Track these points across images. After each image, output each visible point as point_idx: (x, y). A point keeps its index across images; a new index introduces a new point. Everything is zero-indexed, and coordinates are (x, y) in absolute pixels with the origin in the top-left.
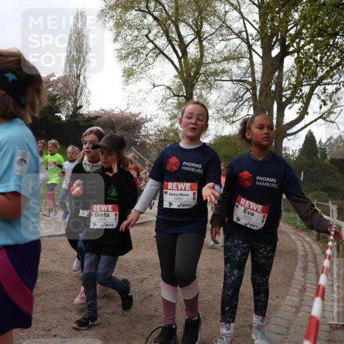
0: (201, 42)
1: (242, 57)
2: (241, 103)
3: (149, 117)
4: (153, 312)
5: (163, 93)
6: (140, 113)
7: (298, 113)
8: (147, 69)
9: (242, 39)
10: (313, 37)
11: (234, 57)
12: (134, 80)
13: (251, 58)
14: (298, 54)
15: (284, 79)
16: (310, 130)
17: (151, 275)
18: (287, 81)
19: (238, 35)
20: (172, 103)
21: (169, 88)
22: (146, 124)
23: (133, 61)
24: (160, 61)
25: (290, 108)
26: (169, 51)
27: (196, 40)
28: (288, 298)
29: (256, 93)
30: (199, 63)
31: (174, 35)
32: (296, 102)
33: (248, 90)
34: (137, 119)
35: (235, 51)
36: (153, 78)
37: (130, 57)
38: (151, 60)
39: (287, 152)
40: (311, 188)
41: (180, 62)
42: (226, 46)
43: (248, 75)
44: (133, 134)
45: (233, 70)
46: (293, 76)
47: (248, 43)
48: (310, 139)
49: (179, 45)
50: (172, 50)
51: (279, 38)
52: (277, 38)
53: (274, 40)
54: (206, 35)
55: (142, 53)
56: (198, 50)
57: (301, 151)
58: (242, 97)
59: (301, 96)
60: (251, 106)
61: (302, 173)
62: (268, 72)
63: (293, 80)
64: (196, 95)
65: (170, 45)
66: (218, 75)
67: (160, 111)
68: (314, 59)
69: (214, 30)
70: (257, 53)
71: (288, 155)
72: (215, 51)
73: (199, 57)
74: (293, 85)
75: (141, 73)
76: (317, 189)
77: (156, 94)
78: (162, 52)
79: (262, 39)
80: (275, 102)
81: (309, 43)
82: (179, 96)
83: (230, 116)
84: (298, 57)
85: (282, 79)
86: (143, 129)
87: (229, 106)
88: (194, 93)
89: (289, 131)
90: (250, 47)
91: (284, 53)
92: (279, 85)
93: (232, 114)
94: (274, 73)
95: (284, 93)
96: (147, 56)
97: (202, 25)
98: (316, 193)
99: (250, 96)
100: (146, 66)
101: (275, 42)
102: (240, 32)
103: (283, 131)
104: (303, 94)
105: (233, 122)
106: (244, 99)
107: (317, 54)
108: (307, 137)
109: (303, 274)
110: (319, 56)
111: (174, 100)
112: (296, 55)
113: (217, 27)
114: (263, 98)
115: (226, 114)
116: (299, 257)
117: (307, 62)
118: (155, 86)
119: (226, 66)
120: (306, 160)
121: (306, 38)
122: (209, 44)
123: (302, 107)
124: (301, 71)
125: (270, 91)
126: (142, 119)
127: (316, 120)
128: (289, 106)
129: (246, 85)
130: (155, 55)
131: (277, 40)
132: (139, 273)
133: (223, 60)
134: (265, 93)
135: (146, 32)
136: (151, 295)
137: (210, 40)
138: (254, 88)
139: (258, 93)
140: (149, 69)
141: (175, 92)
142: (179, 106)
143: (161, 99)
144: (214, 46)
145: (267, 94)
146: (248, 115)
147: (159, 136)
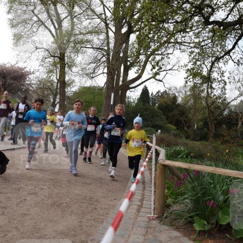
0: (72, 19)
1: (101, 32)
2: (98, 64)
3: (32, 72)
4: (25, 212)
6: (25, 68)
7: (136, 73)
8: (32, 35)
9: (102, 19)
11: (96, 31)
12: (22, 43)
13: (107, 33)
14: (140, 33)
15: (130, 49)
16: (145, 86)
17: (26, 185)
19: (99, 16)
20: (49, 61)
21: (47, 50)
22: (30, 76)
23: (22, 28)
24: (42, 30)
26: (48, 23)
27: (69, 17)
29: (109, 58)
30: (70, 34)
31: (53, 12)
32: (135, 66)
33: (104, 55)
34: (23, 71)
35: (96, 27)
36: (35, 42)
37: (19, 26)
38: (35, 30)
39: (129, 100)
41: (56, 32)
42: (90, 23)
43: (104, 45)
44: (20, 82)
45: (94, 41)
48: (145, 91)
49: (56, 20)
50: (51, 23)
52: (126, 20)
53: (124, 22)
54: (76, 14)
55: (29, 24)
56: (70, 24)
57: (139, 100)
58: (100, 60)
59: (139, 62)
60: (105, 67)
61: (139, 115)
62: (118, 44)
63: (134, 50)
64: (67, 57)
65: (49, 19)
66: (83, 43)
67: (41, 67)
68: (148, 37)
69: (82, 11)
70: (111, 30)
71: (129, 102)
72: (82, 26)
73: (70, 29)
75: (27, 38)
76: (148, 126)
77: (38, 54)
78: (43, 24)
79: (114, 20)
80: (122, 65)
81: (146, 26)
82: (54, 57)
83: (91, 73)
84: (140, 35)
85: (128, 49)
86: (28, 79)
87: (90, 66)
88: (66, 55)
89: (131, 86)
90: (107, 25)
91: (130, 31)
92: (125, 52)
93: (92, 71)
94: (123, 45)
95: (129, 59)
96: (32, 26)
97: (73, 6)
98: (148, 128)
99: (105, 59)
100: (31, 33)
101: (124, 23)
102: (101, 14)
103: (127, 86)
104: (140, 60)
105: (93, 77)
106: (101, 62)
107: (150, 34)
108: (143, 90)
110: (152, 35)
111: (51, 60)
112: (138, 33)
113: (84, 9)
114: (114, 62)
115: (88, 72)
118: (37, 48)
119: (89, 37)
120: (141, 106)
122: (78, 20)
123: (139, 69)
124: (139, 44)
125: (119, 57)
126: (27, 72)
127: (149, 79)
129: (103, 52)
130: (38, 26)
131: (126, 22)
132: (17, 183)
133: (87, 33)
134: (115, 58)
135: (32, 8)
136: (25, 200)
137: (79, 18)
138: (108, 54)
139: (111, 57)
140: (33, 36)
141: (52, 54)
142: (55, 64)
143: (41, 59)
144: (82, 22)
145: (117, 59)
146: (103, 73)
147: (39, 85)
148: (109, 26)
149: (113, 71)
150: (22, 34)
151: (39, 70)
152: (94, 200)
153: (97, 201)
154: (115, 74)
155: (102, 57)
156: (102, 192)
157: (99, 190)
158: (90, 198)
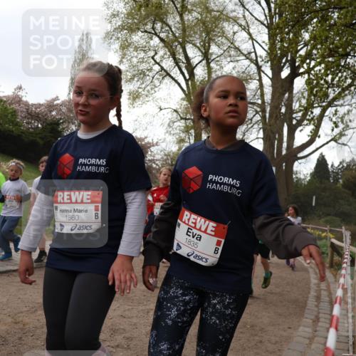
0: (208, 64)
1: (251, 79)
2: (250, 126)
3: (155, 141)
5: (170, 116)
6: (146, 138)
7: (309, 136)
8: (153, 92)
9: (251, 60)
10: (323, 57)
11: (243, 79)
12: (140, 103)
13: (260, 80)
14: (309, 76)
15: (295, 101)
16: (321, 154)
18: (298, 103)
19: (247, 56)
20: (179, 126)
21: (175, 111)
22: (152, 149)
23: (139, 83)
24: (167, 83)
25: (301, 131)
26: (175, 73)
27: (204, 62)
28: (301, 328)
29: (265, 116)
31: (181, 57)
32: (307, 125)
33: (257, 112)
34: (143, 143)
35: (243, 72)
36: (159, 101)
37: (136, 79)
38: (157, 83)
39: (298, 176)
40: (323, 214)
41: (187, 84)
42: (234, 68)
43: (257, 97)
46: (304, 98)
47: (257, 64)
48: (322, 162)
49: (186, 67)
50: (179, 72)
51: (289, 58)
52: (287, 58)
53: (284, 61)
54: (214, 56)
55: (148, 75)
56: (206, 71)
57: (313, 175)
58: (251, 120)
59: (312, 119)
60: (260, 128)
61: (314, 198)
62: (278, 95)
63: (304, 102)
65: (176, 67)
67: (167, 135)
68: (325, 80)
69: (222, 52)
70: (266, 74)
71: (299, 179)
72: (224, 73)
73: (207, 79)
74: (303, 106)
75: (147, 96)
76: (329, 215)
77: (163, 117)
78: (168, 74)
79: (272, 60)
80: (285, 124)
81: (320, 64)
82: (186, 119)
84: (309, 78)
85: (292, 101)
86: (149, 153)
89: (300, 155)
90: (259, 68)
91: (295, 73)
92: (289, 106)
93: (241, 137)
94: (285, 94)
96: (153, 78)
97: (209, 46)
98: (328, 218)
99: (259, 118)
100: (152, 89)
101: (285, 64)
102: (250, 53)
103: (294, 155)
104: (314, 116)
106: (253, 122)
107: (327, 75)
108: (318, 160)
109: (316, 303)
110: (330, 77)
111: (182, 124)
112: (306, 76)
113: (225, 49)
114: (273, 121)
116: (312, 285)
117: (318, 83)
118: (161, 109)
120: (318, 185)
121: (317, 58)
122: (217, 65)
123: (313, 130)
124: (312, 92)
125: (280, 113)
126: (149, 143)
127: (327, 143)
128: (300, 128)
129: (255, 107)
130: (161, 78)
131: (287, 61)
134: (275, 115)
135: (152, 53)
137: (218, 61)
138: (264, 111)
139: (267, 115)
140: (155, 92)
141: (182, 115)
142: (187, 130)
143: (168, 123)
144: (222, 67)
145: (277, 116)
146: (257, 138)
147: (165, 160)
148: (263, 69)
149: (272, 135)
150: (140, 90)
151: (165, 139)
152: (258, 328)
153: (262, 329)
154: (276, 138)
155: (254, 116)
156: (268, 317)
157: (264, 313)
158: (252, 326)
